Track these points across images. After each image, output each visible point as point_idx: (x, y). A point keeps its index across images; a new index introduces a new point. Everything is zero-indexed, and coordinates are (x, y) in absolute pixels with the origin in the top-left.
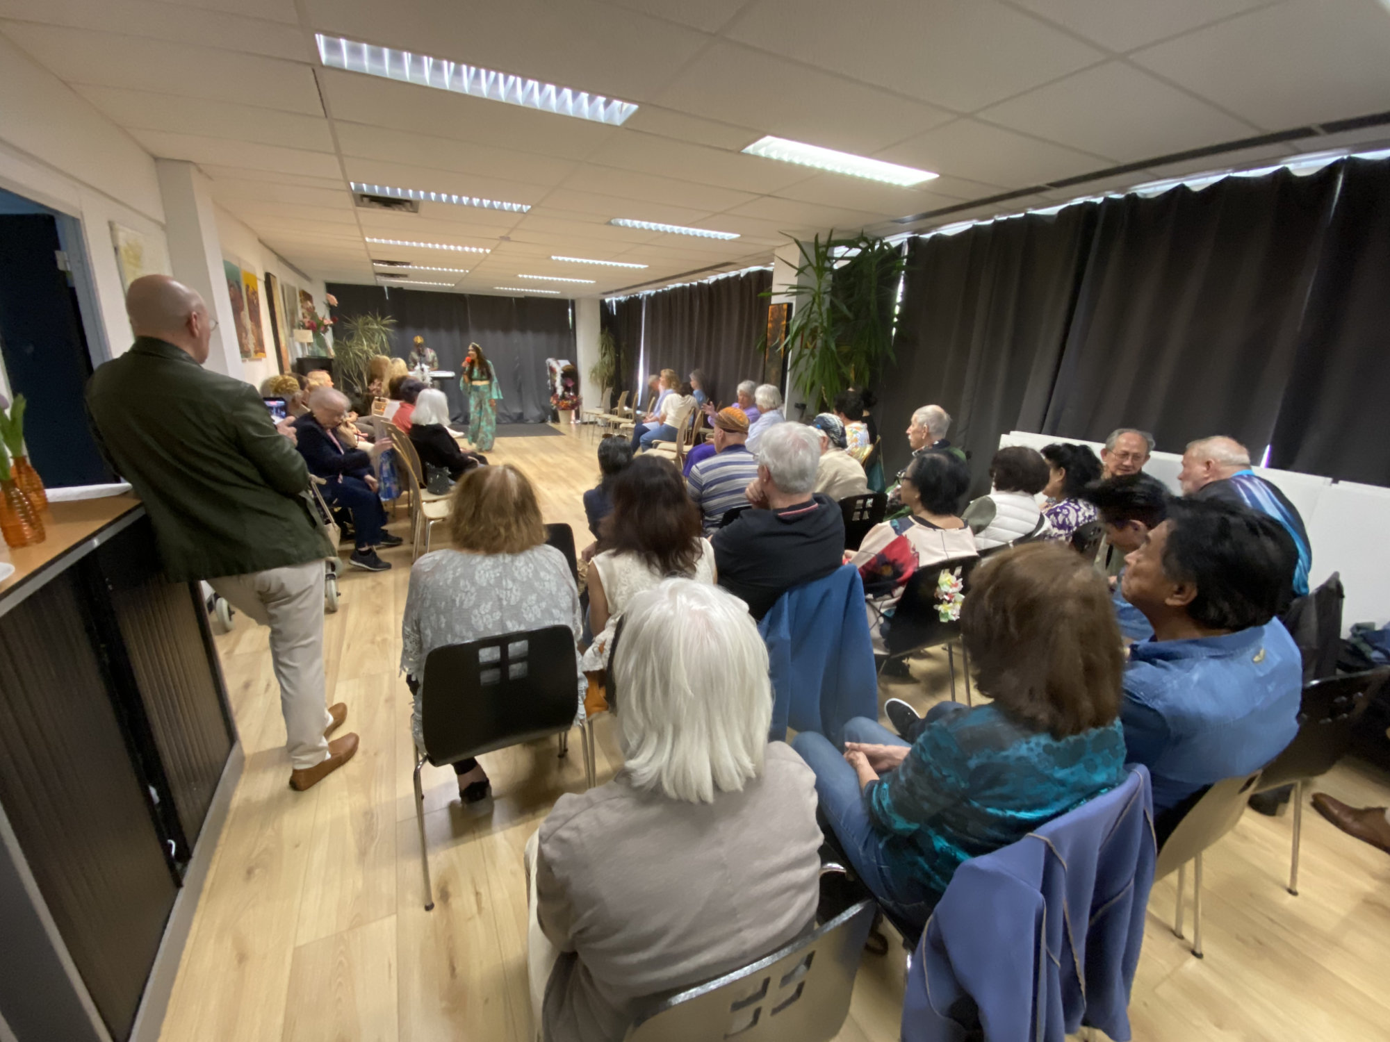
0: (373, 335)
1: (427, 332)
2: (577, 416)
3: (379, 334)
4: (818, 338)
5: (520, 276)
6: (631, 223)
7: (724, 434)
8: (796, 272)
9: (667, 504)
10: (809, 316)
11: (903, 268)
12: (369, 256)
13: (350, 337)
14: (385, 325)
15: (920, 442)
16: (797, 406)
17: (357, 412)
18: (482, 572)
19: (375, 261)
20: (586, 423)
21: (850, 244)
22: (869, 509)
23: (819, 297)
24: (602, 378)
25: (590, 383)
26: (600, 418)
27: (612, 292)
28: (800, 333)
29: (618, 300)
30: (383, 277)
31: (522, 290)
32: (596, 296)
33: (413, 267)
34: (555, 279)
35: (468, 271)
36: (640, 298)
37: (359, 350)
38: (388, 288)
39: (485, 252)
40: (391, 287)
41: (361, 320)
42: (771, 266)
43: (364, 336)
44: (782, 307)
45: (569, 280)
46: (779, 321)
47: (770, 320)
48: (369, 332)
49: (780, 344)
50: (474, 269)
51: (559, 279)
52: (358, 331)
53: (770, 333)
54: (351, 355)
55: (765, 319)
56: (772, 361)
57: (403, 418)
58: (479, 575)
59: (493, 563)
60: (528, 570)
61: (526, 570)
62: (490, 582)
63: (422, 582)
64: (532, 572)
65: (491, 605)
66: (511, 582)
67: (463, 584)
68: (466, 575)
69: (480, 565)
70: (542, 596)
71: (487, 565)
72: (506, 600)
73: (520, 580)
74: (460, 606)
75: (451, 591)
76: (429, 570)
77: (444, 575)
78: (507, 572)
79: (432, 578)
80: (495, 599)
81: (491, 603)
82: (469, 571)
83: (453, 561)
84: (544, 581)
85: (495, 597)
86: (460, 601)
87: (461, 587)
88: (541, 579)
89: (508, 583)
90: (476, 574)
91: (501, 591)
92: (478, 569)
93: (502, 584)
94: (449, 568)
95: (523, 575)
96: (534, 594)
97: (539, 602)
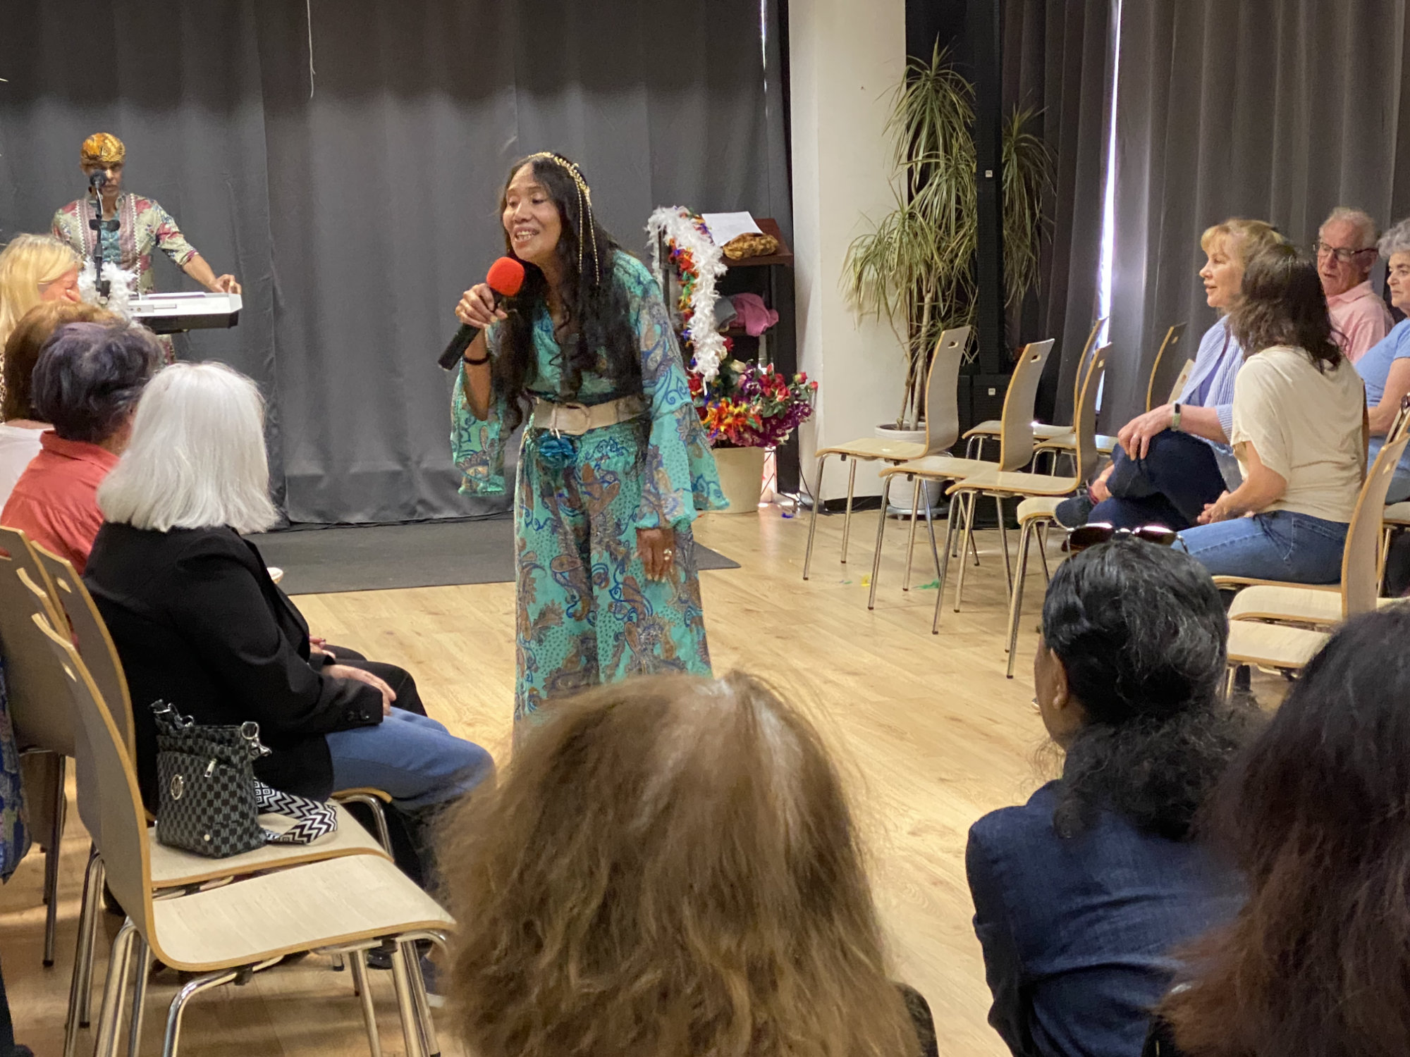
24: (914, 286)
25: (856, 314)
26: (911, 475)
57: (57, 505)
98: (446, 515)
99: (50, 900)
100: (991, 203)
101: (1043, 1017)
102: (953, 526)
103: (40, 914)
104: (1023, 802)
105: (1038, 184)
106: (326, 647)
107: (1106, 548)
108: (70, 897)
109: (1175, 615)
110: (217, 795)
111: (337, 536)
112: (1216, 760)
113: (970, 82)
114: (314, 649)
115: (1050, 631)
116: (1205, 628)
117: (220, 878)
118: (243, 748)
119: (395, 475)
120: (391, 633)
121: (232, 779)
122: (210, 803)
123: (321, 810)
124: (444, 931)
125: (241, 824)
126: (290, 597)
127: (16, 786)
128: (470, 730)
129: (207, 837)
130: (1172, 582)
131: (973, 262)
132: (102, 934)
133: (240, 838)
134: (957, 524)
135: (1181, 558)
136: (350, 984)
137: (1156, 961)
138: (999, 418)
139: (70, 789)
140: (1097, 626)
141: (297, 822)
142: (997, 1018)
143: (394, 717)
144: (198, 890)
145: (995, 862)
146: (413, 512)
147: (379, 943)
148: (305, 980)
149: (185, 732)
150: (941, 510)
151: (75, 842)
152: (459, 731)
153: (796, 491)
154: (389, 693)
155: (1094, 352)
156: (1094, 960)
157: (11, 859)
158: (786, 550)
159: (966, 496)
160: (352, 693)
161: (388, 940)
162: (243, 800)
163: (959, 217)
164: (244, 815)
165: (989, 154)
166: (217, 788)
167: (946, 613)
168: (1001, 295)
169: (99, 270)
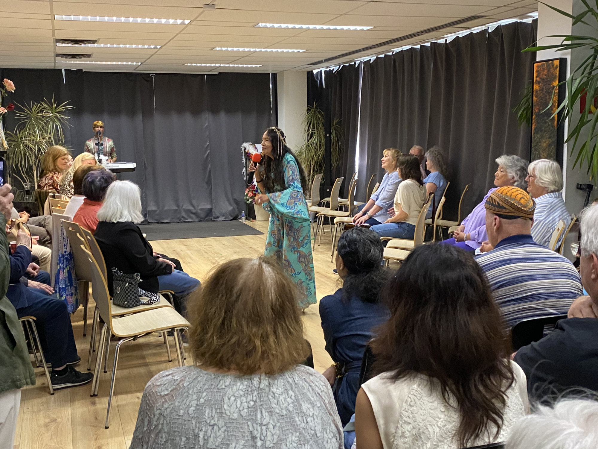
0: (47, 123)
3: (54, 122)
5: (218, 49)
7: (500, 222)
9: (470, 308)
10: (590, 73)
12: (54, 35)
13: (22, 126)
14: (59, 113)
16: (579, 187)
17: (28, 212)
18: (233, 398)
19: (58, 41)
24: (309, 163)
27: (321, 62)
28: (580, 96)
29: (328, 70)
30: (64, 59)
31: (217, 65)
32: (305, 67)
33: (99, 46)
34: (258, 50)
35: (158, 47)
36: (356, 66)
37: (30, 141)
38: (65, 70)
39: (183, 23)
40: (69, 70)
41: (35, 107)
42: (530, 17)
43: (37, 125)
44: (552, 63)
45: (274, 50)
46: (549, 81)
47: (536, 80)
48: (43, 121)
49: (552, 109)
50: (166, 43)
51: (263, 50)
52: (31, 120)
53: (536, 96)
54: (22, 148)
55: (527, 80)
56: (541, 131)
57: (88, 217)
58: (228, 404)
59: (245, 387)
60: (288, 400)
61: (285, 399)
62: (242, 413)
63: (155, 408)
64: (293, 403)
65: (243, 445)
66: (267, 414)
67: (208, 414)
68: (213, 402)
69: (230, 389)
70: (304, 437)
71: (239, 389)
72: (261, 439)
73: (278, 412)
74: (204, 444)
75: (194, 422)
76: (166, 393)
77: (185, 401)
78: (263, 401)
79: (170, 404)
80: (247, 436)
81: (243, 442)
82: (216, 397)
83: (196, 382)
84: (307, 416)
85: (247, 434)
86: (204, 437)
87: (206, 418)
88: (304, 413)
89: (264, 415)
90: (225, 402)
91: (255, 425)
92: (227, 395)
93: (256, 416)
94: (192, 392)
95: (282, 405)
96: (294, 434)
97: (301, 444)
98: (189, 220)
99: (85, 319)
100: (328, 143)
101: (338, 347)
102: (318, 224)
103: (82, 323)
104: (333, 293)
105: (340, 138)
106: (157, 254)
107: (353, 230)
108: (90, 318)
109: (370, 247)
110: (129, 292)
111: (160, 226)
112: (380, 283)
113: (323, 112)
114: (154, 254)
115: (339, 251)
116: (377, 249)
117: (129, 313)
118: (135, 280)
119: (176, 210)
120: (174, 251)
121: (132, 288)
122: (127, 294)
123: (156, 296)
124: (187, 327)
125: (135, 299)
126: (149, 241)
127: (76, 290)
128: (195, 275)
129: (126, 303)
130: (369, 238)
131: (323, 157)
132: (99, 328)
133: (135, 303)
134: (319, 223)
135: (372, 232)
136: (163, 340)
137: (367, 333)
138: (330, 197)
139: (90, 290)
140: (351, 250)
141: (150, 299)
142: (327, 348)
143: (175, 272)
144: (124, 316)
145: (327, 309)
146: (181, 219)
147: (171, 330)
148: (151, 339)
149: (120, 276)
150: (315, 220)
151: (91, 304)
152: (192, 276)
154: (174, 265)
155: (354, 180)
156: (351, 333)
157: (75, 308)
159: (321, 217)
160: (164, 266)
161: (173, 329)
162: (135, 293)
163: (320, 146)
164: (136, 297)
165: (328, 130)
166: (129, 290)
167: (316, 246)
168: (331, 165)
169: (99, 156)
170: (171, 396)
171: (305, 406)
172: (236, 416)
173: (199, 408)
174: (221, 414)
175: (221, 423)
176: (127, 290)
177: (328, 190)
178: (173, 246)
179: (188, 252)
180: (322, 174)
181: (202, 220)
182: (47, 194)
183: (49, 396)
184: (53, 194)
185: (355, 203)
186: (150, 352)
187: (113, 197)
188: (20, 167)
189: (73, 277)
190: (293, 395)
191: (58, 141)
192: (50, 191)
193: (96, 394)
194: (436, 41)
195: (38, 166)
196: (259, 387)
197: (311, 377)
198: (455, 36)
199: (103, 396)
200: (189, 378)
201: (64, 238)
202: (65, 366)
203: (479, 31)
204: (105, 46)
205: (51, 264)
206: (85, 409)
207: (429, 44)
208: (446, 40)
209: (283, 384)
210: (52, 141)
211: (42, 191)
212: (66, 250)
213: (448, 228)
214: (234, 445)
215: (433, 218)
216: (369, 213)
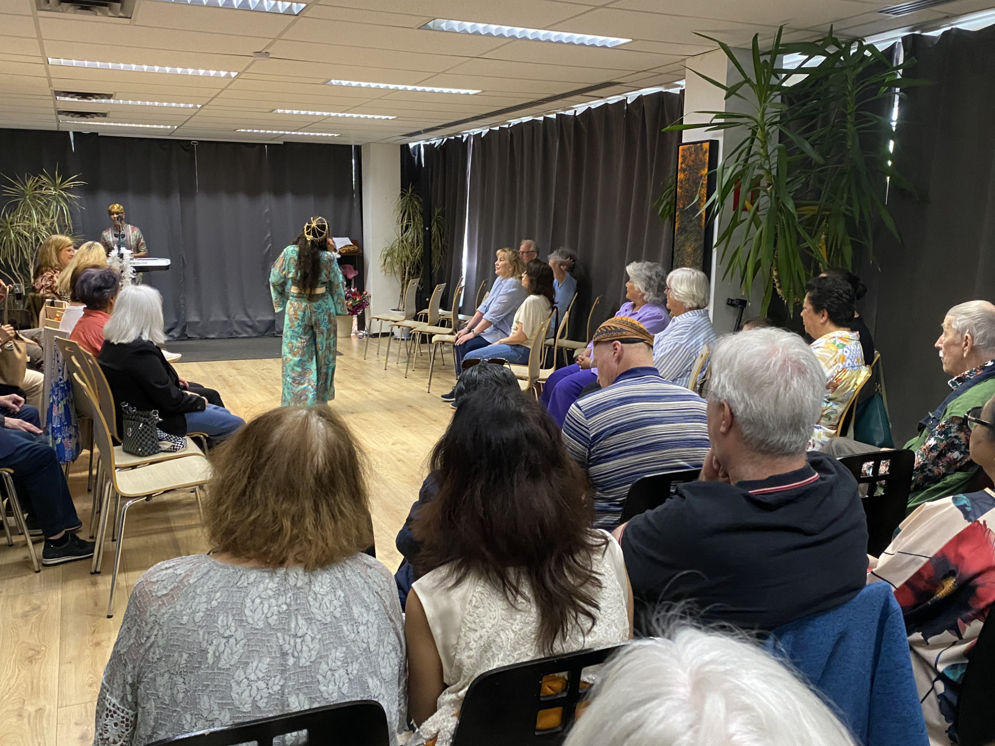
0: (48, 204)
1: (131, 199)
2: (361, 325)
3: (58, 202)
4: (762, 193)
5: (279, 111)
6: (460, 25)
8: (724, 93)
10: (746, 161)
11: (897, 83)
12: (50, 85)
13: (13, 207)
14: (65, 190)
15: (960, 362)
16: (730, 303)
18: (258, 601)
19: (58, 93)
20: (376, 335)
21: (810, 49)
22: (884, 477)
23: (763, 130)
24: (403, 264)
25: (384, 273)
26: (399, 326)
27: (419, 133)
28: (733, 188)
29: (428, 143)
30: (69, 117)
31: (281, 132)
32: (395, 138)
33: (116, 102)
34: (333, 114)
35: (199, 106)
36: (464, 140)
37: (25, 227)
38: (75, 133)
39: (228, 76)
40: (80, 133)
41: (31, 182)
42: (678, 86)
43: (33, 206)
44: (701, 146)
45: (355, 116)
46: (696, 169)
47: (681, 167)
48: (42, 200)
49: (699, 205)
50: (209, 102)
51: (340, 115)
52: (25, 199)
53: (681, 188)
54: (13, 236)
55: (672, 167)
56: (686, 232)
57: (88, 333)
58: (251, 608)
59: (277, 585)
60: (335, 602)
61: (331, 602)
62: (270, 620)
63: (148, 614)
64: (341, 606)
65: (268, 664)
66: (304, 622)
67: (223, 621)
68: (229, 606)
69: (255, 588)
70: (353, 652)
71: (267, 588)
72: (293, 656)
73: (320, 619)
74: (213, 663)
75: (201, 633)
76: (165, 592)
77: (190, 604)
78: (299, 604)
79: (169, 607)
80: (275, 652)
81: (268, 659)
82: (235, 598)
83: (207, 578)
84: (358, 624)
85: (275, 648)
86: (214, 653)
87: (219, 627)
88: (354, 619)
89: (300, 624)
90: (247, 606)
91: (287, 638)
92: (250, 596)
93: (289, 625)
94: (201, 591)
95: (325, 610)
96: (340, 648)
97: (347, 663)
98: (245, 335)
100: (428, 238)
105: (443, 232)
110: (143, 435)
111: (204, 342)
113: (421, 198)
117: (144, 464)
118: (152, 419)
119: (226, 322)
121: (149, 430)
122: (141, 438)
125: (152, 445)
127: (76, 430)
129: (140, 450)
131: (422, 257)
133: (152, 450)
138: (428, 308)
141: (173, 444)
143: (210, 408)
144: (136, 468)
146: (232, 334)
148: (180, 496)
153: (364, 330)
157: (75, 455)
158: (360, 349)
159: (417, 333)
160: (194, 399)
162: (152, 437)
163: (418, 242)
164: (153, 442)
165: (427, 222)
166: (143, 433)
167: (410, 371)
168: (431, 268)
169: (119, 249)
170: (170, 596)
171: (356, 610)
172: (261, 625)
173: (210, 614)
174: (241, 622)
175: (240, 634)
176: (141, 433)
177: (427, 300)
178: (219, 369)
179: (239, 377)
180: (419, 279)
181: (262, 335)
182: (43, 299)
183: (32, 575)
184: (50, 300)
185: (461, 317)
186: (177, 512)
187: (123, 311)
188: (10, 263)
189: (72, 414)
190: (342, 595)
191: (63, 228)
192: (48, 295)
193: (98, 570)
194: (563, 113)
195: (35, 260)
196: (295, 585)
197: (368, 570)
198: (587, 107)
199: (108, 573)
200: (197, 573)
201: (58, 362)
202: (63, 532)
203: (616, 101)
204: (126, 102)
205: (43, 395)
206: (83, 591)
207: (554, 116)
208: (575, 111)
209: (329, 580)
210: (55, 228)
211: (37, 295)
212: (61, 377)
213: (574, 350)
214: (255, 664)
215: (555, 337)
216: (475, 330)
